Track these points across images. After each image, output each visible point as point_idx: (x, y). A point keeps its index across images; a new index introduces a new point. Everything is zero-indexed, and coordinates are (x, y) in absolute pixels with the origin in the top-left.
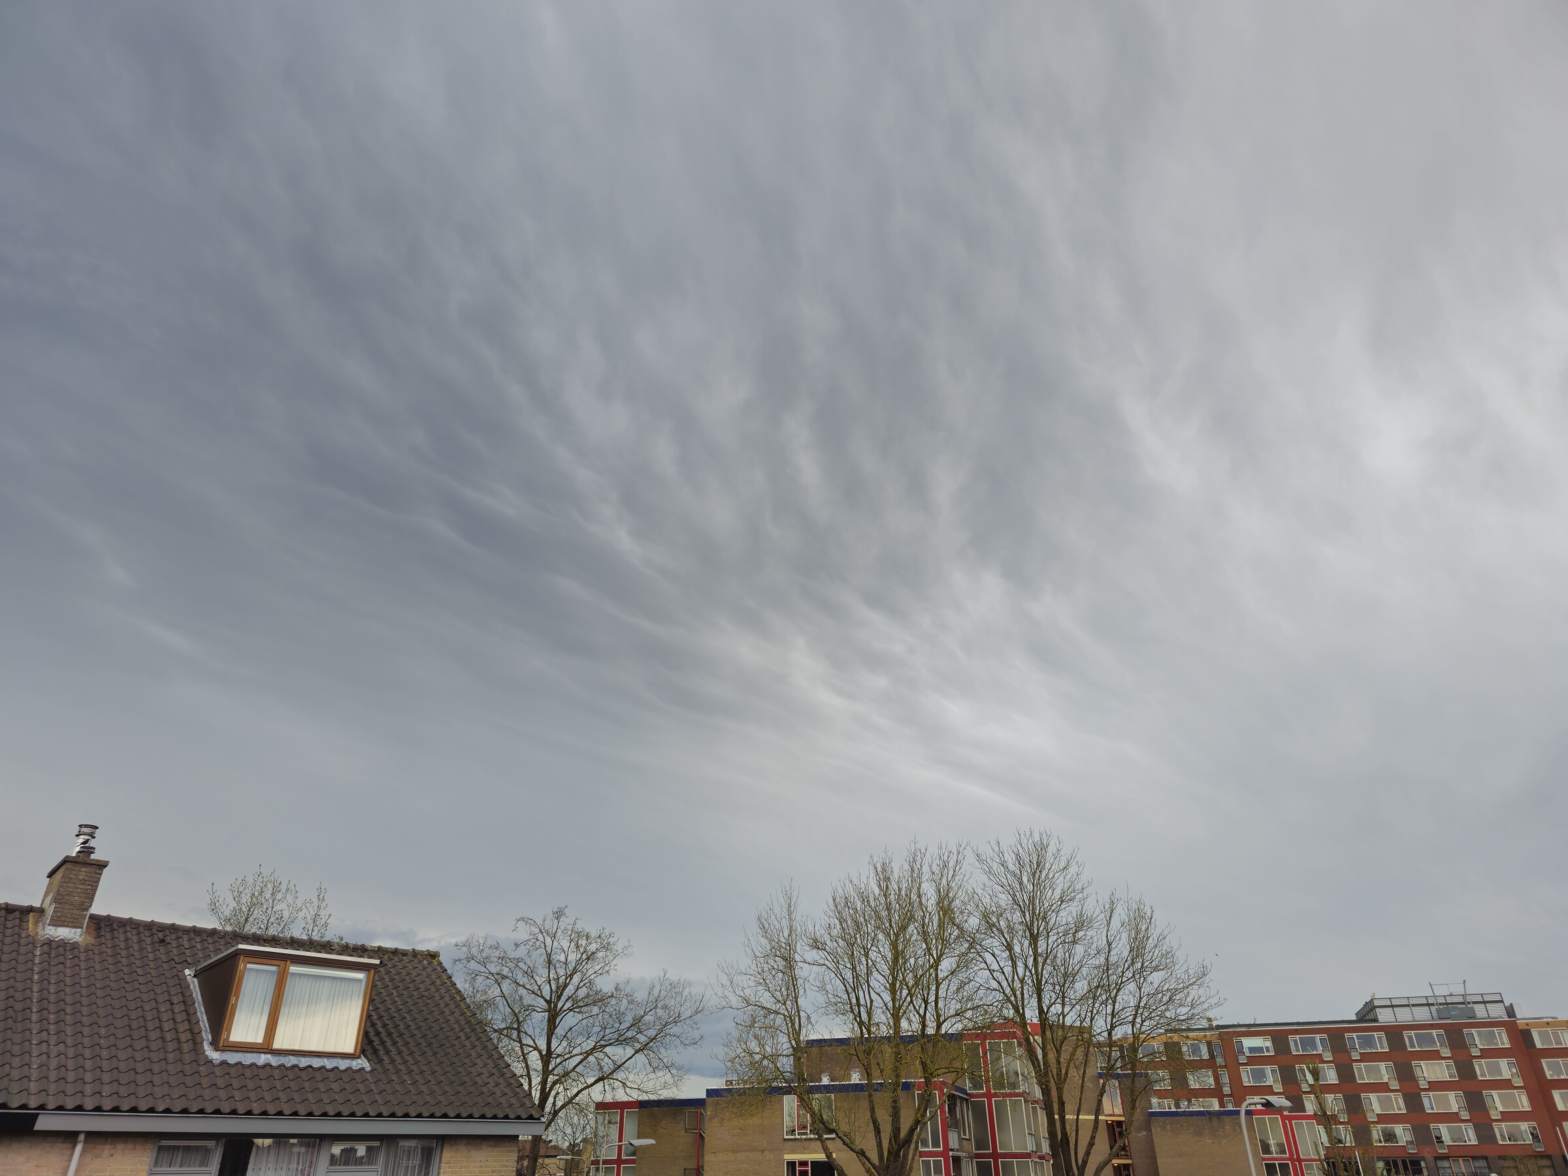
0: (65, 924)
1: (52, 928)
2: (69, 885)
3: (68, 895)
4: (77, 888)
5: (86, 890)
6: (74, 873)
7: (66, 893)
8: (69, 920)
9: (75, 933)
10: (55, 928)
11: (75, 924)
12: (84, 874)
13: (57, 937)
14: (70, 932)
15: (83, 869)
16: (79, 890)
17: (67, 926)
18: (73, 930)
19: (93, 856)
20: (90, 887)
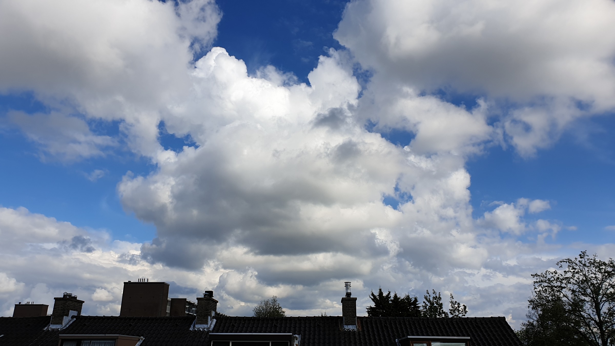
0: (350, 324)
1: (346, 326)
2: (347, 309)
3: (347, 312)
4: (349, 310)
5: (353, 310)
6: (347, 304)
7: (346, 312)
8: (350, 322)
9: (354, 327)
10: (347, 326)
11: (353, 324)
12: (350, 304)
13: (349, 329)
14: (352, 327)
15: (349, 302)
16: (350, 310)
17: (350, 325)
18: (353, 326)
19: (351, 297)
20: (353, 309)
